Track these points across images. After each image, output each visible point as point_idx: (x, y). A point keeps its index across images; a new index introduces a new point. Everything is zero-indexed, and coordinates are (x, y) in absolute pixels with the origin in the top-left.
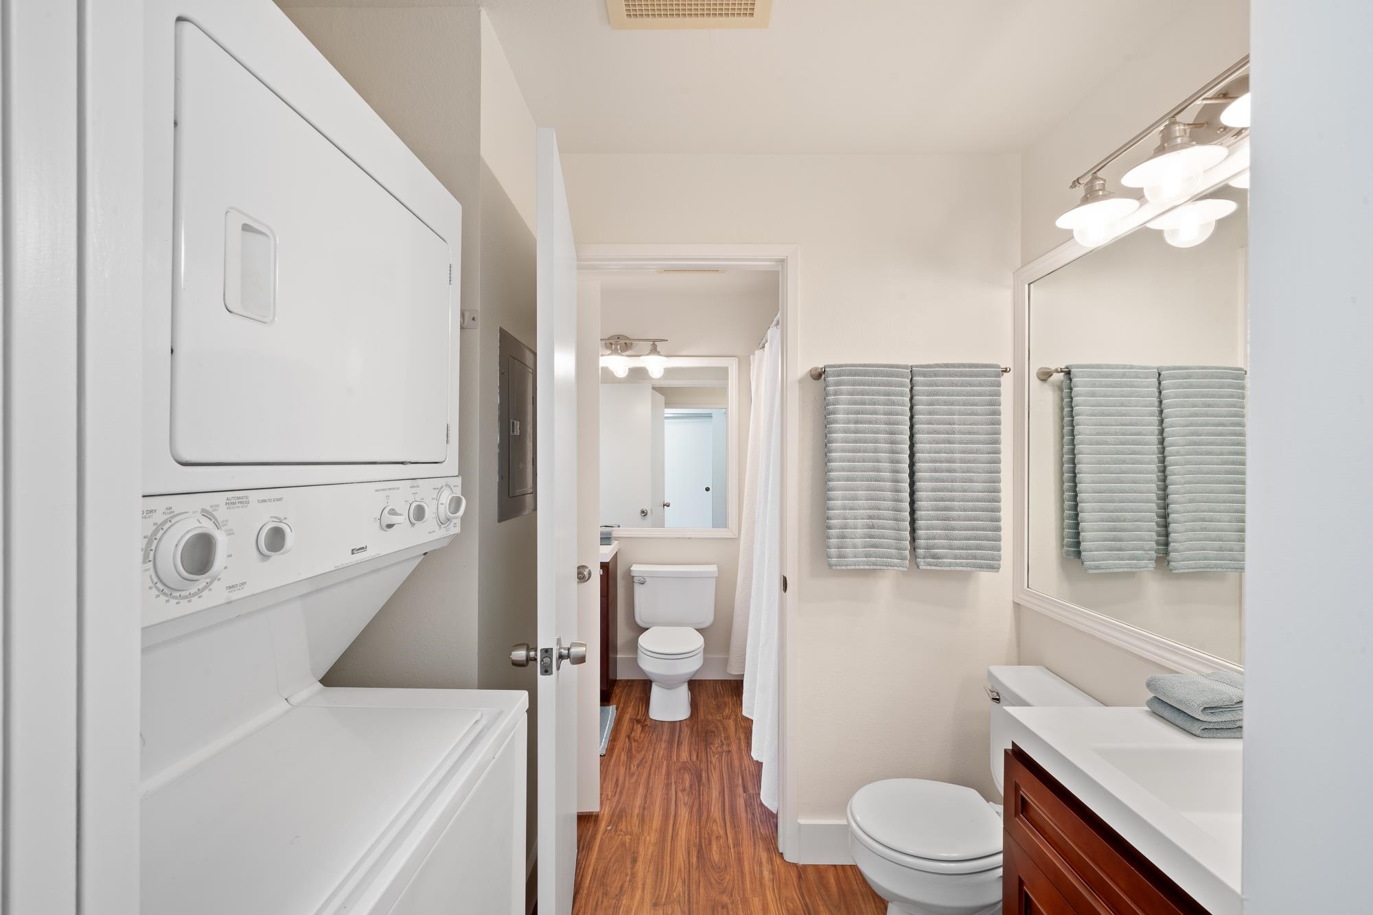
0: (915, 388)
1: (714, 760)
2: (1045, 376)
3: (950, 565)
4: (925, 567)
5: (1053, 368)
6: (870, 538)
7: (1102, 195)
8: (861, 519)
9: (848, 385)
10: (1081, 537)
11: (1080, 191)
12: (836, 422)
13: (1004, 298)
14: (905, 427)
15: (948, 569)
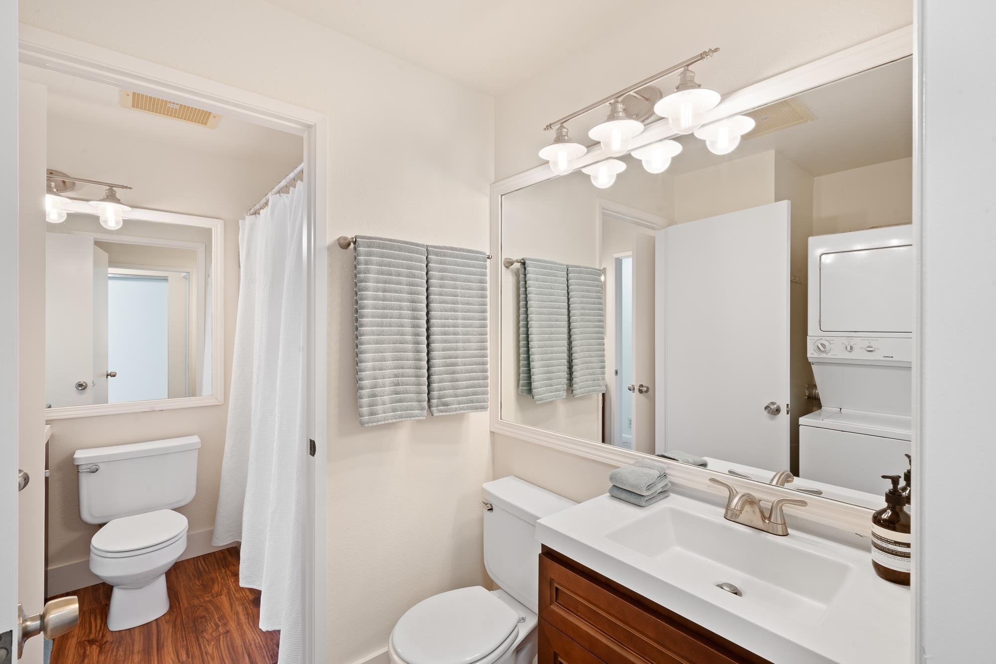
0: (430, 264)
1: (210, 649)
2: (509, 264)
3: (456, 410)
4: (438, 414)
5: (514, 259)
6: (396, 394)
7: (567, 140)
8: (389, 378)
9: (377, 257)
10: (532, 379)
11: (553, 133)
12: (366, 289)
13: (484, 202)
14: (423, 297)
15: (455, 413)
